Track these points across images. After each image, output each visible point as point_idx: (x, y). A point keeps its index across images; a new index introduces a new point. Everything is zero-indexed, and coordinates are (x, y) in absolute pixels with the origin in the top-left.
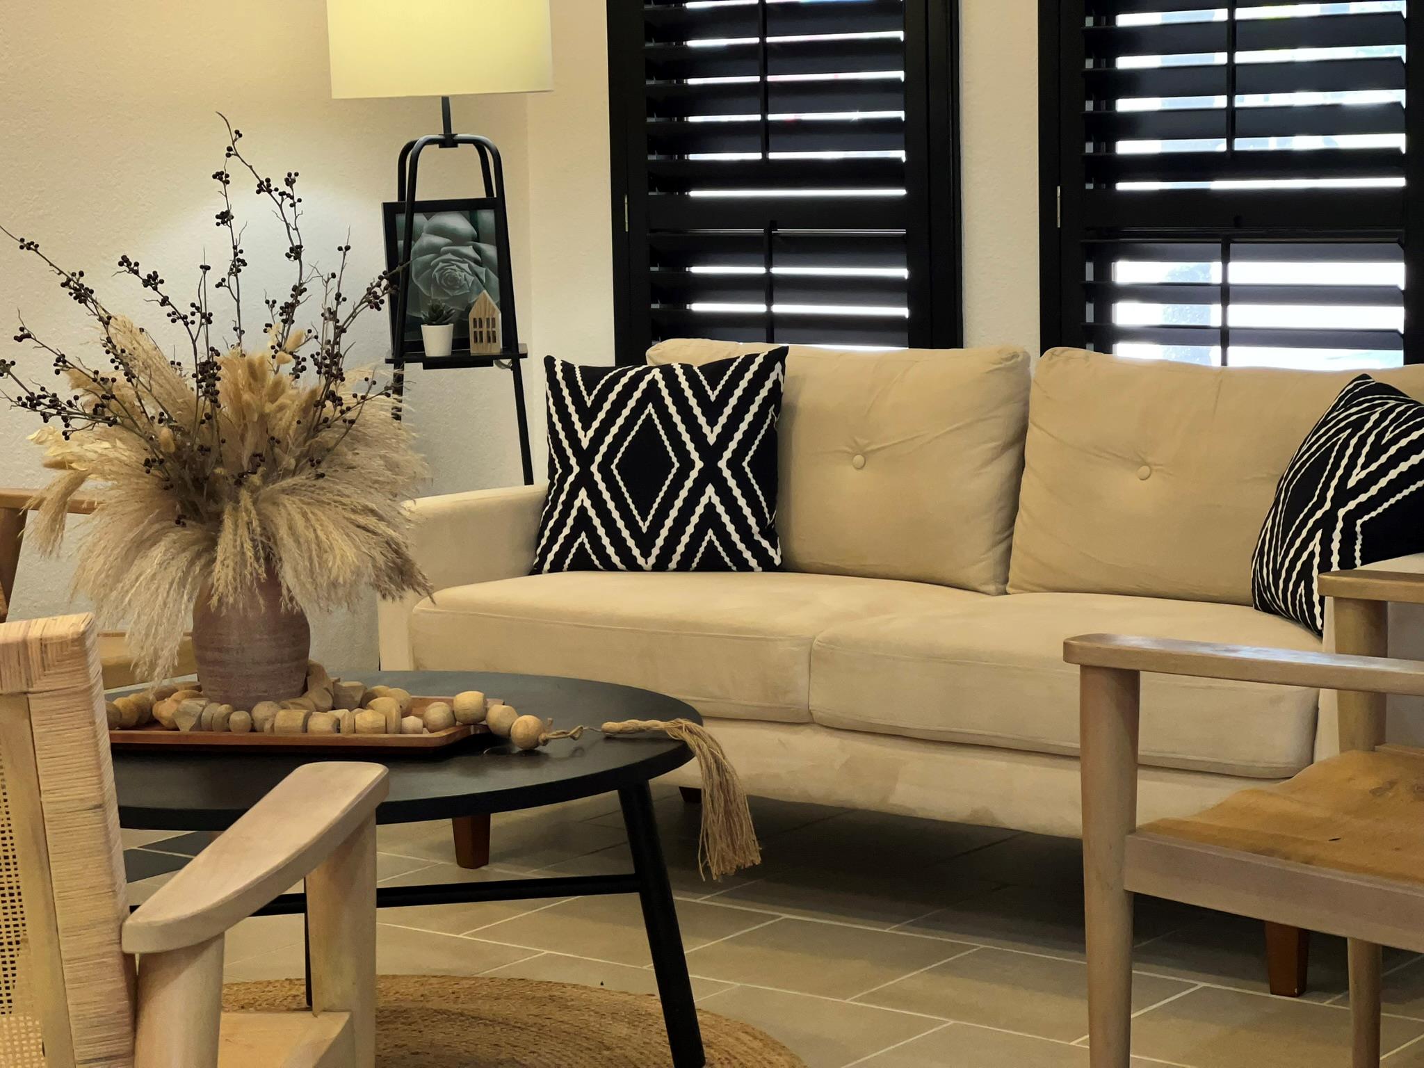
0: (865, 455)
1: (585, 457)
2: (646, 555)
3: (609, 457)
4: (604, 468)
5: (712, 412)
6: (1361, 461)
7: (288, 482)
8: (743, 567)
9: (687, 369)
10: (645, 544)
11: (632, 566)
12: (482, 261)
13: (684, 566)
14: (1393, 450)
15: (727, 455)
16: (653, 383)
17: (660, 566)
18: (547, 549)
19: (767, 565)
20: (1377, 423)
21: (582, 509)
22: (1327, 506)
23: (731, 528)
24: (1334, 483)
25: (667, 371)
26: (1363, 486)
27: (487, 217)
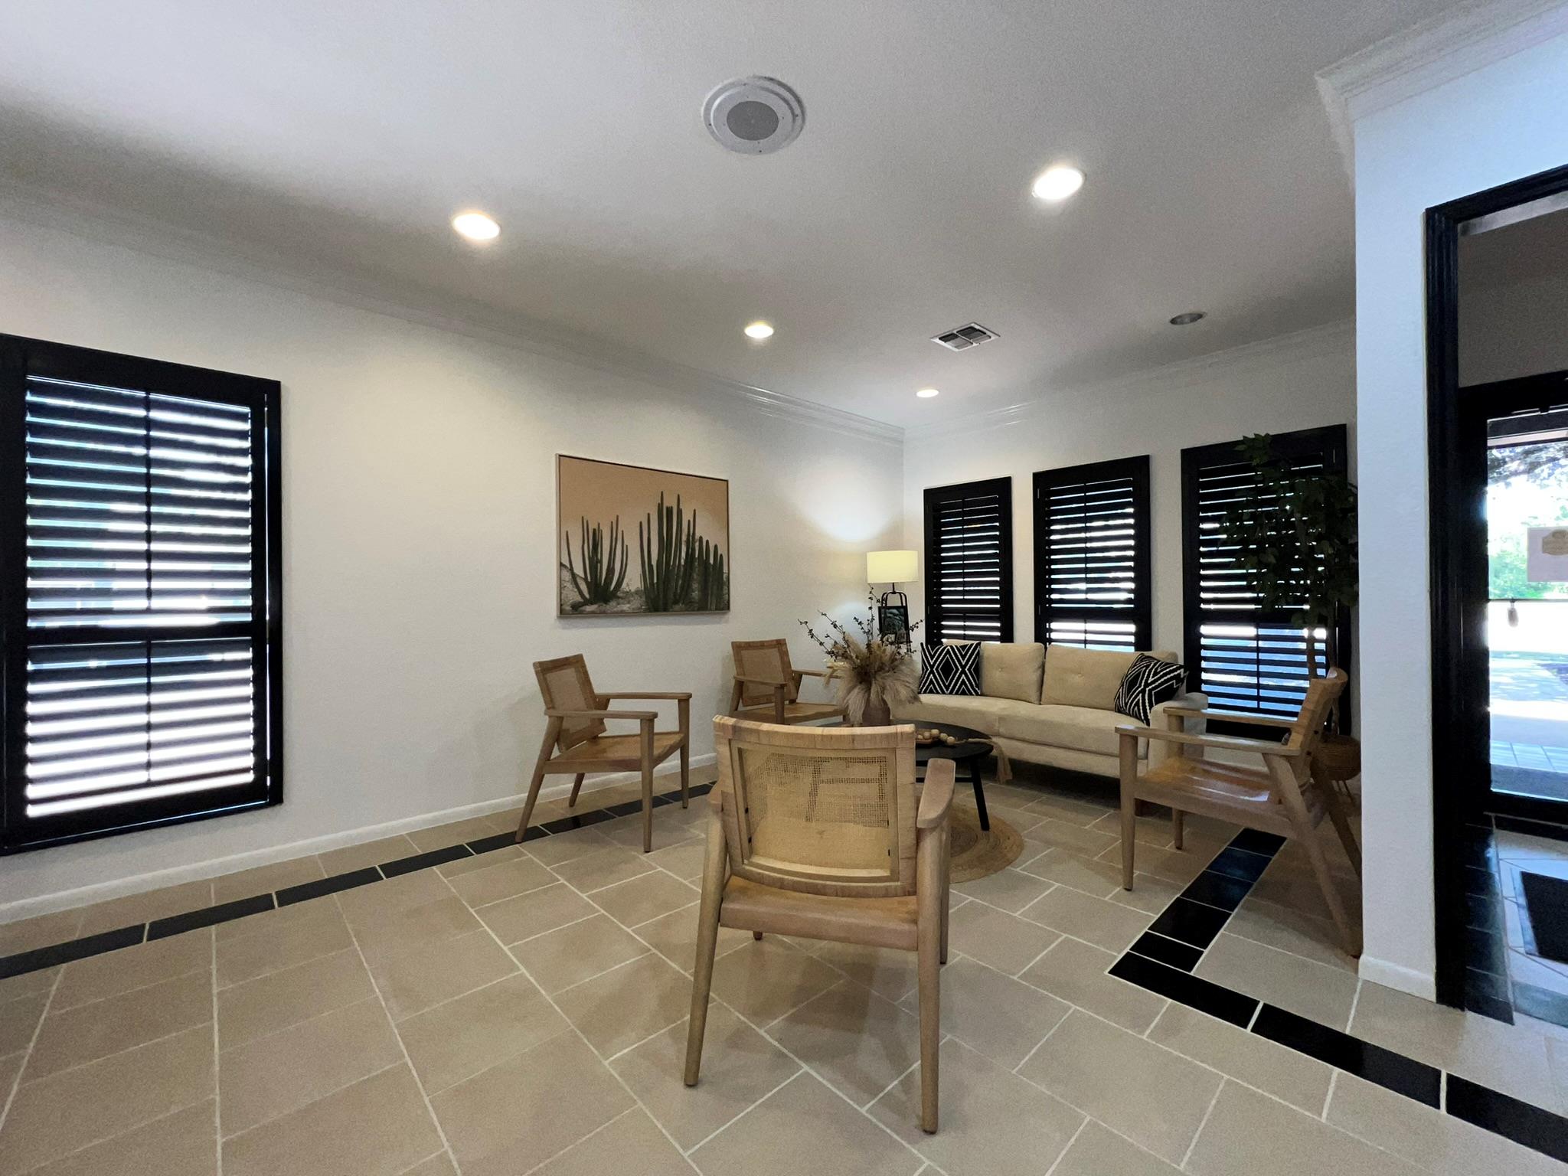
0: (1002, 668)
1: (932, 667)
2: (947, 690)
3: (939, 665)
4: (937, 669)
5: (963, 658)
6: (1151, 675)
7: (887, 674)
8: (971, 694)
9: (956, 646)
10: (947, 688)
11: (943, 693)
12: (901, 620)
13: (957, 693)
14: (1161, 673)
15: (967, 667)
16: (948, 650)
17: (951, 693)
18: (922, 688)
19: (977, 694)
20: (1153, 667)
21: (931, 679)
22: (1142, 687)
23: (968, 685)
24: (1143, 681)
25: (951, 647)
26: (1153, 682)
27: (902, 610)
